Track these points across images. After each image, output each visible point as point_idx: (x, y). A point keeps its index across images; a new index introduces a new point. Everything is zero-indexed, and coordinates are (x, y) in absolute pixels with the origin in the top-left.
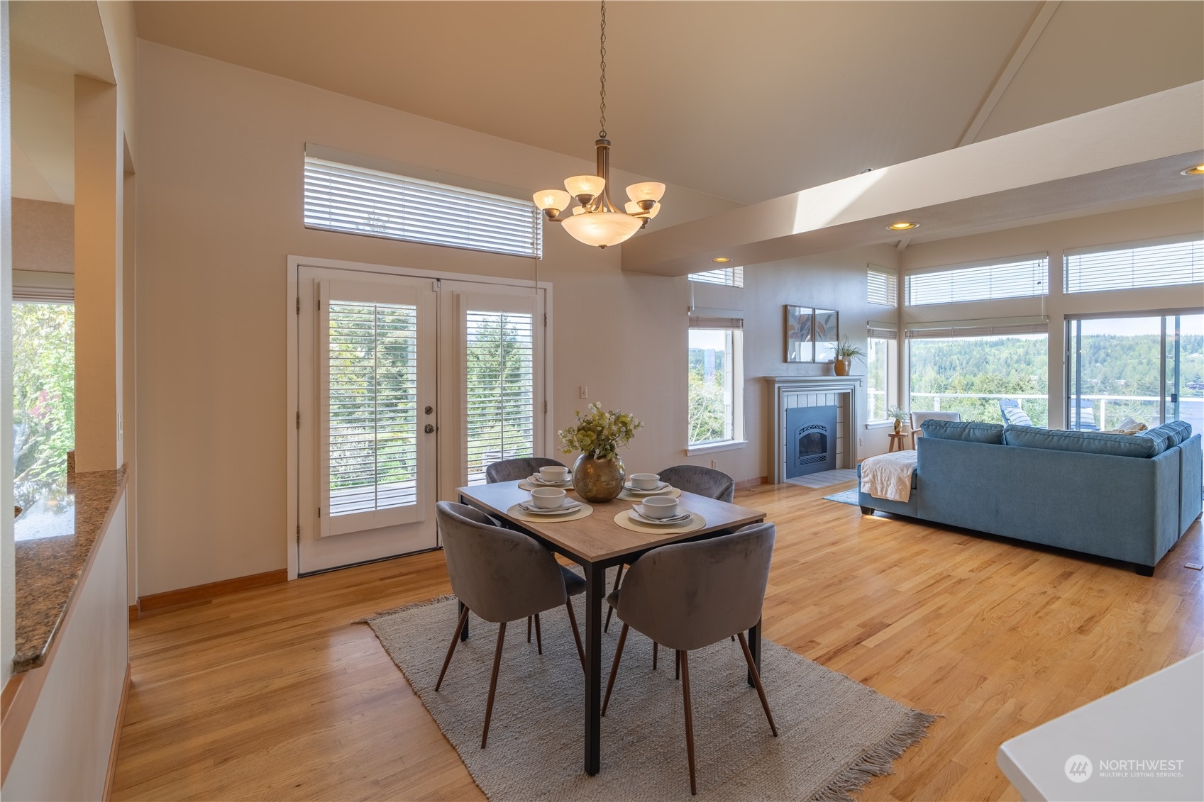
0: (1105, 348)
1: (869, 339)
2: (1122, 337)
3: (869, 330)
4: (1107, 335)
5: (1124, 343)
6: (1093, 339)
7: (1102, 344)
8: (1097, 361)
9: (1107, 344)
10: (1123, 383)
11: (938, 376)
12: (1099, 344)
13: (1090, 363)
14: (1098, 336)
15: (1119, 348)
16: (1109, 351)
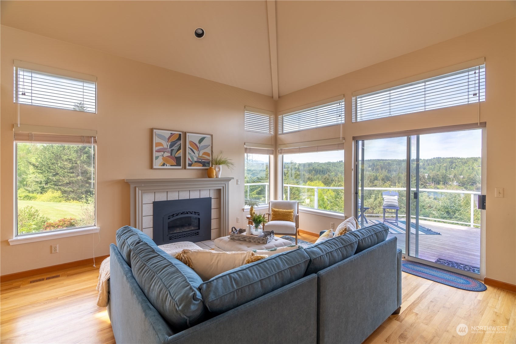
0: (455, 163)
1: (246, 155)
2: (462, 158)
3: (246, 149)
4: (456, 157)
5: (463, 161)
6: (451, 159)
7: (454, 161)
8: (452, 168)
9: (456, 161)
10: (462, 177)
11: (388, 174)
12: (453, 161)
13: (449, 169)
14: (452, 158)
15: (461, 163)
16: (457, 164)
